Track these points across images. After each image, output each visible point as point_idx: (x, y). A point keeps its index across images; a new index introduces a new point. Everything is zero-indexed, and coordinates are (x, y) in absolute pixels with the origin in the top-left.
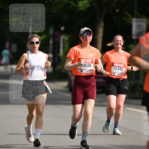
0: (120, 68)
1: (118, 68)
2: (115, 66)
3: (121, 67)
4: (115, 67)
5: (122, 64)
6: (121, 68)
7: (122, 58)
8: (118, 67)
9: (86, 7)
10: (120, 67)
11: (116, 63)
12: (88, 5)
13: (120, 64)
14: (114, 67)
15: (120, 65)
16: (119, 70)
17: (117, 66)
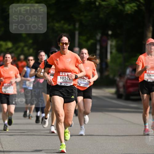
9: (133, 10)
12: (136, 8)
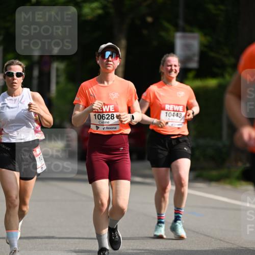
0: (176, 113)
1: (172, 112)
2: (167, 110)
3: (179, 111)
4: (168, 112)
5: (180, 105)
6: (179, 113)
7: (179, 94)
8: (174, 111)
10: (176, 111)
11: (170, 104)
13: (176, 105)
14: (166, 112)
15: (176, 108)
16: (175, 117)
17: (171, 109)
